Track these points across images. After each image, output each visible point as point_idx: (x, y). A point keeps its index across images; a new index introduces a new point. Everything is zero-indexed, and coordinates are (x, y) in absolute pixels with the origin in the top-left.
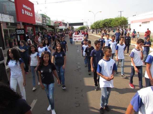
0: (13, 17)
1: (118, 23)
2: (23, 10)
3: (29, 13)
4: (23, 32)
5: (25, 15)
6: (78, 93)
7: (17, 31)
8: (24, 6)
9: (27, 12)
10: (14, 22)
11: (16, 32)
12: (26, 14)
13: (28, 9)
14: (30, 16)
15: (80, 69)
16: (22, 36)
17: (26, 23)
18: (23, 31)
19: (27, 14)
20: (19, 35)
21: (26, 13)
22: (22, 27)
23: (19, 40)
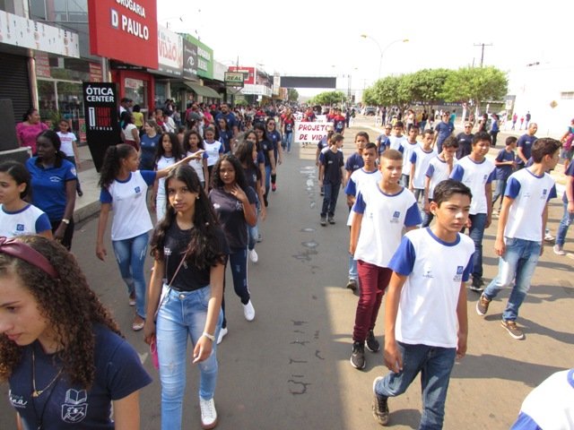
0: (75, 36)
1: (471, 88)
2: (114, 13)
3: (139, 26)
4: (110, 95)
5: (121, 32)
6: (303, 343)
7: (89, 91)
9: (130, 20)
10: (77, 56)
11: (85, 95)
12: (126, 27)
13: (134, 9)
14: (141, 36)
15: (316, 253)
16: (106, 111)
17: (123, 64)
18: (108, 93)
19: (130, 29)
20: (92, 104)
21: (124, 24)
22: (107, 76)
23: (92, 123)
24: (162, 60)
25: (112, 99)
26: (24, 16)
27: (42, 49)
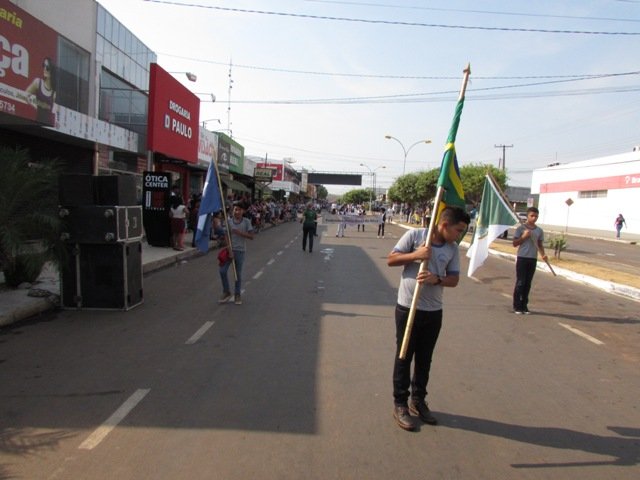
0: (136, 135)
1: (473, 184)
2: (167, 117)
3: (185, 127)
4: (165, 182)
5: (172, 133)
7: (148, 179)
8: (173, 106)
9: (178, 123)
10: (136, 151)
11: (145, 181)
12: (175, 128)
13: (182, 114)
14: (186, 135)
16: (161, 195)
18: (164, 180)
19: (178, 130)
20: (152, 189)
21: (174, 126)
23: (148, 204)
24: (201, 156)
25: (166, 185)
26: (94, 117)
27: (112, 145)
